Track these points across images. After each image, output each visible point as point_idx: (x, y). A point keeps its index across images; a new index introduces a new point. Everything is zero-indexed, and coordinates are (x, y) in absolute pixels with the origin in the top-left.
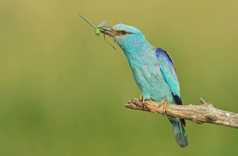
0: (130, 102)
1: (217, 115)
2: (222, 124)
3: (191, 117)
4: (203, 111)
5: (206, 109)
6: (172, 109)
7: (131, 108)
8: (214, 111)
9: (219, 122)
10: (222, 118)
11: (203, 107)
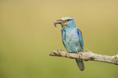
0: (51, 53)
1: (95, 57)
2: (97, 61)
3: (82, 58)
4: (88, 55)
5: (89, 54)
6: (72, 55)
7: (52, 56)
8: (93, 55)
9: (96, 59)
10: (97, 58)
11: (88, 53)
